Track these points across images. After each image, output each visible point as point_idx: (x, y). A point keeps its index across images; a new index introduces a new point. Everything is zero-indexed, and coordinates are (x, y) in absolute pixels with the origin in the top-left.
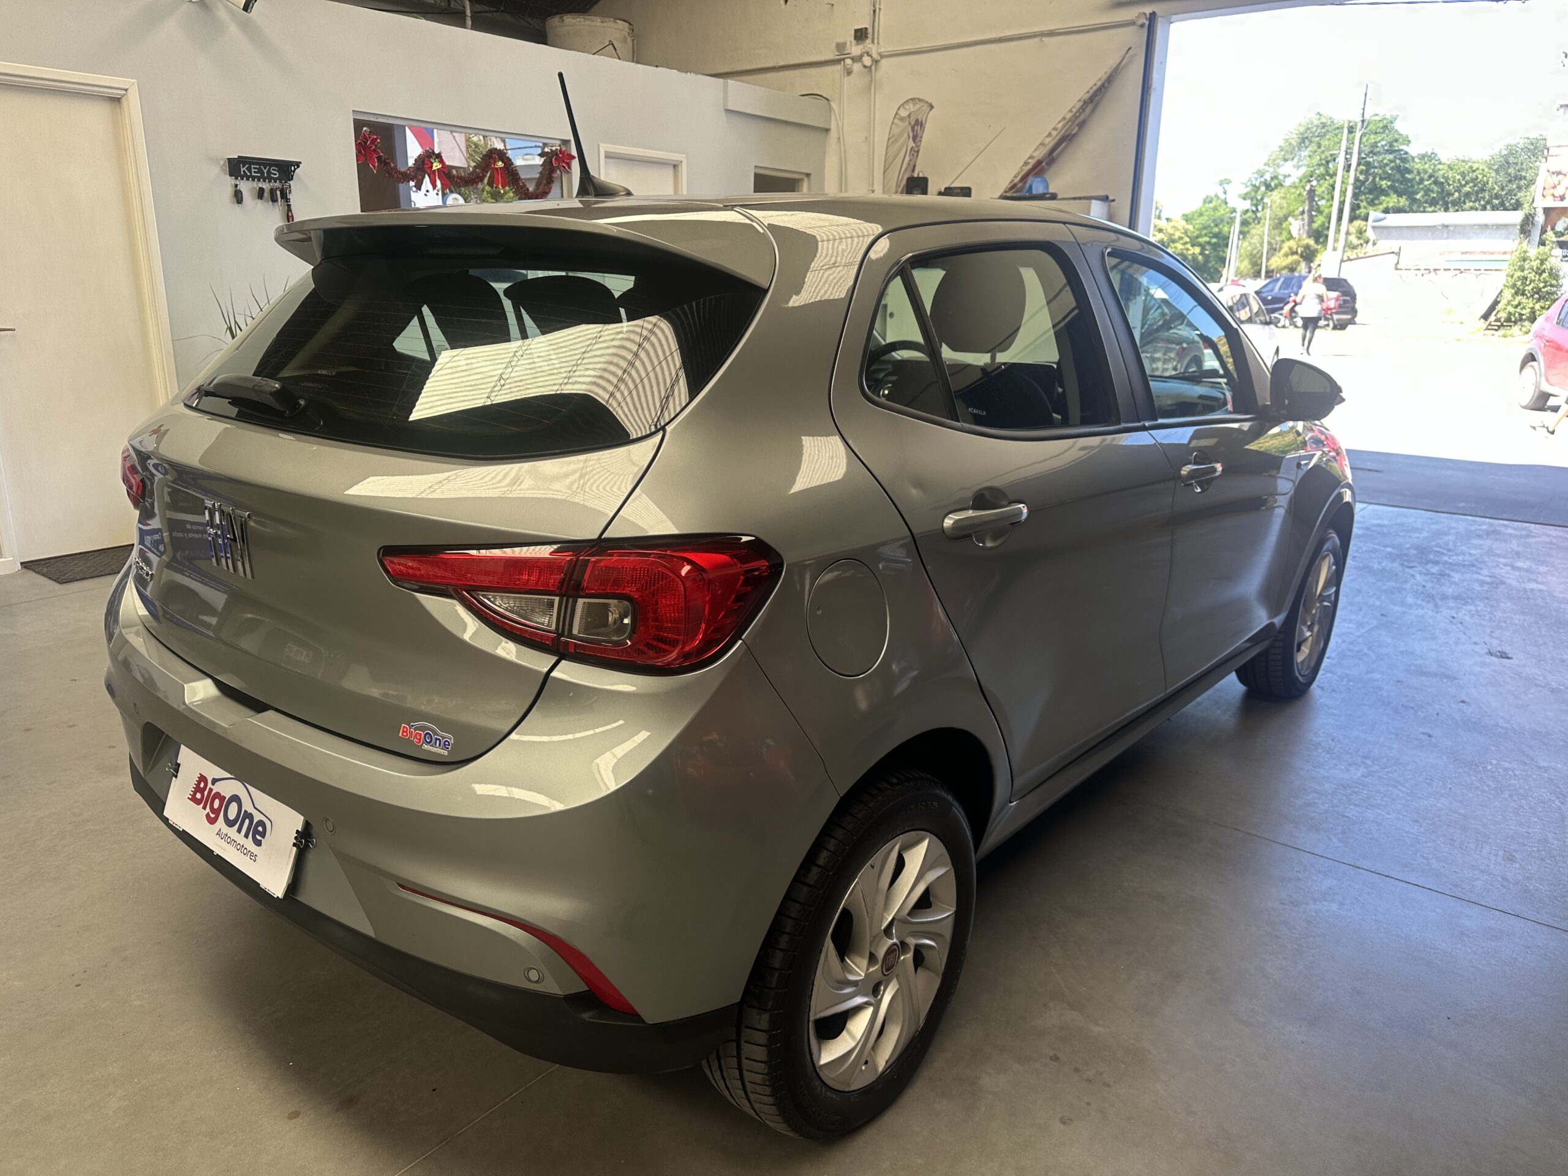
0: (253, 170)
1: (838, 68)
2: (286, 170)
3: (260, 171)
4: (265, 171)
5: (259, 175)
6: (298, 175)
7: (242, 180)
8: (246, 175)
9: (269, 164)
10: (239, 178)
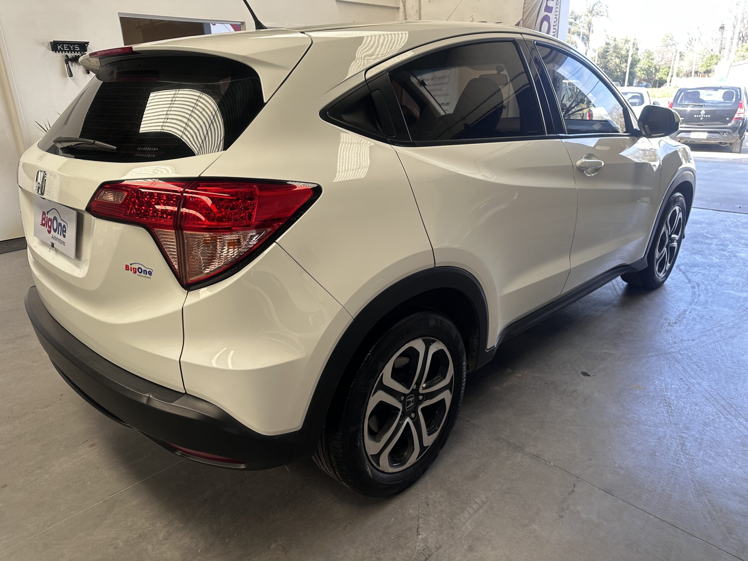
2: (83, 46)
3: (69, 47)
4: (72, 47)
5: (68, 49)
6: (89, 48)
7: (59, 52)
8: (61, 50)
9: (73, 44)
10: (57, 52)
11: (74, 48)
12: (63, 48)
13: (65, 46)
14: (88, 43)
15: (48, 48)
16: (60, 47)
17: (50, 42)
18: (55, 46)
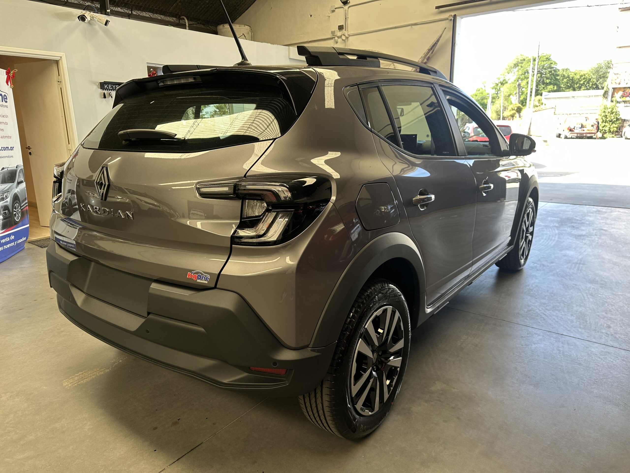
4: (114, 87)
5: (112, 88)
8: (106, 88)
9: (115, 84)
10: (104, 90)
12: (108, 87)
13: (110, 86)
15: (98, 87)
16: (106, 86)
17: (100, 83)
18: (103, 85)
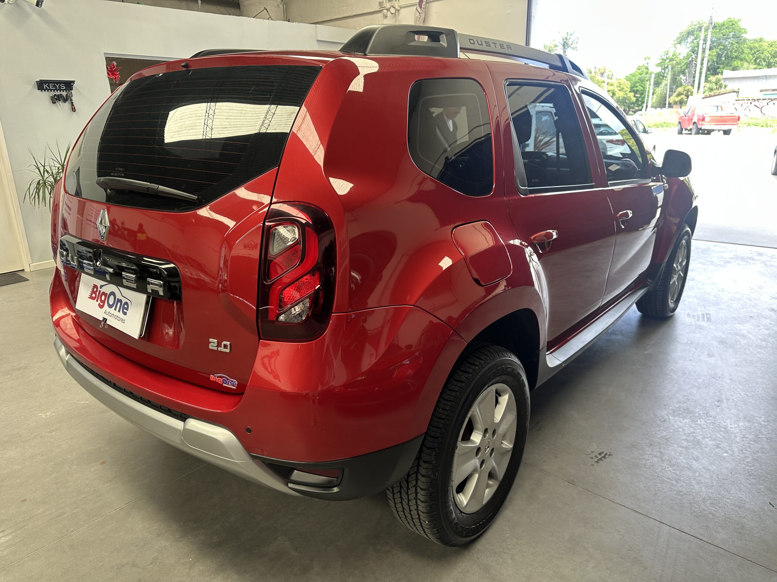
0: (51, 86)
1: (380, 15)
2: (69, 85)
3: (55, 86)
4: (58, 86)
5: (54, 88)
6: (75, 87)
7: (45, 91)
8: (46, 89)
9: (59, 83)
10: (43, 91)
11: (60, 87)
14: (73, 82)
15: (34, 87)
16: (46, 86)
17: (37, 81)
18: (42, 85)
